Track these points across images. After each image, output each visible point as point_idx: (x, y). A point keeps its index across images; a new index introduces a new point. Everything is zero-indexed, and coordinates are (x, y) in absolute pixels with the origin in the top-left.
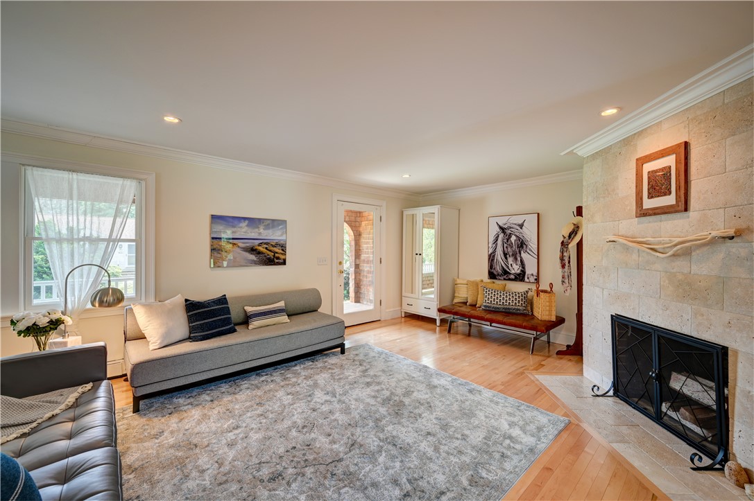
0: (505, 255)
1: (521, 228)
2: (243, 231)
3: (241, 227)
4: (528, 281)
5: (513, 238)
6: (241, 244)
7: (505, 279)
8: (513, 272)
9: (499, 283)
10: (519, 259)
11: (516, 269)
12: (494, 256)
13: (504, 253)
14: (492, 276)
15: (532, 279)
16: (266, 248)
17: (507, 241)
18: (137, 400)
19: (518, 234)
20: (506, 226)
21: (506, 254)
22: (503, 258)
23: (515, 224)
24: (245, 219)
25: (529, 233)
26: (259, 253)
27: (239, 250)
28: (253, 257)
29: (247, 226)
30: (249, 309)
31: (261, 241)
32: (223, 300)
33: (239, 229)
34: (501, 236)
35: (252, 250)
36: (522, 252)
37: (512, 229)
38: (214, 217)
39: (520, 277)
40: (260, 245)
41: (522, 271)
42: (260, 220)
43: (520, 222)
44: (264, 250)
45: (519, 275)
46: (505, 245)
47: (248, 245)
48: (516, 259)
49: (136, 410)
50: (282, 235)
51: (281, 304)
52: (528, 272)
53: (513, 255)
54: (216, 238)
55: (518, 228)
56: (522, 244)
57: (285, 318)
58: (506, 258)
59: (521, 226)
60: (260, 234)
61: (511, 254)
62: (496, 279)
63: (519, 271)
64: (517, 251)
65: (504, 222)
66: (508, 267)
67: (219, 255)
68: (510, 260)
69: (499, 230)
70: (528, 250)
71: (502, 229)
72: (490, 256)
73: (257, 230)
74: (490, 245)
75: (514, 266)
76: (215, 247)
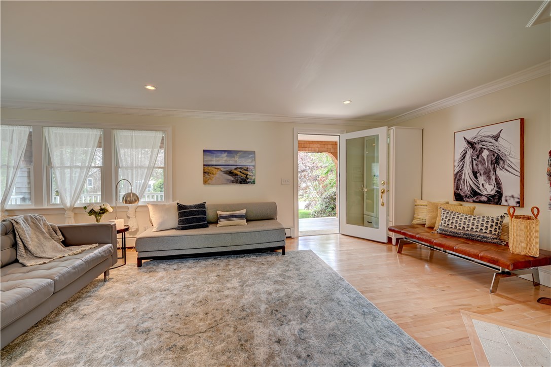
0: (475, 174)
1: (496, 140)
2: (223, 160)
3: (222, 157)
4: (506, 204)
5: (485, 154)
6: (222, 168)
7: (474, 202)
8: (485, 193)
9: (467, 206)
10: (493, 177)
11: (489, 189)
12: (461, 176)
13: (473, 172)
14: (458, 197)
15: (512, 202)
16: (240, 172)
17: (478, 158)
18: (139, 260)
19: (491, 148)
20: (476, 141)
21: (476, 173)
22: (472, 177)
23: (488, 137)
24: (225, 151)
25: (509, 146)
26: (236, 175)
27: (221, 173)
28: (231, 178)
29: (227, 156)
30: (220, 213)
31: (236, 167)
32: (203, 205)
33: (221, 159)
34: (470, 152)
35: (230, 173)
36: (498, 169)
37: (483, 143)
38: (205, 151)
39: (496, 199)
40: (236, 169)
41: (497, 192)
42: (236, 152)
43: (495, 134)
44: (239, 173)
45: (493, 196)
46: (475, 162)
47: (227, 169)
48: (489, 178)
49: (140, 265)
50: (251, 162)
51: (244, 211)
52: (506, 192)
53: (485, 173)
54: (206, 165)
55: (493, 141)
56: (497, 160)
57: (244, 222)
58: (476, 177)
59: (496, 138)
60: (236, 161)
61: (482, 172)
62: (464, 201)
63: (493, 193)
64: (491, 168)
65: (474, 135)
66: (478, 187)
67: (208, 176)
68: (482, 179)
69: (466, 145)
70: (506, 167)
71: (471, 144)
72: (455, 175)
73: (233, 159)
74: (456, 164)
75: (487, 186)
76: (206, 171)
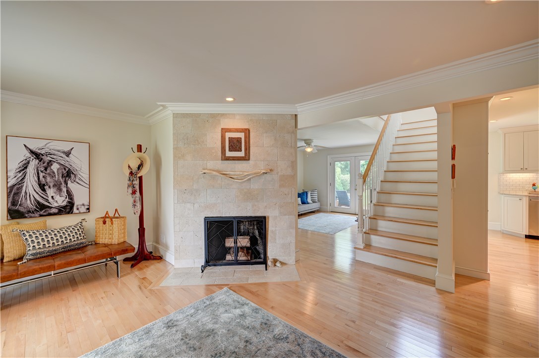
0: (42, 187)
1: (68, 156)
4: (77, 212)
5: (55, 167)
7: (41, 216)
8: (56, 205)
10: (65, 190)
12: (20, 189)
13: (40, 185)
14: (15, 213)
15: (83, 209)
17: (46, 169)
19: (62, 162)
20: (43, 152)
21: (44, 185)
22: (38, 189)
23: (59, 151)
25: (78, 162)
34: (34, 163)
36: (69, 182)
37: (52, 156)
39: (68, 209)
41: (69, 202)
43: (67, 149)
45: (65, 207)
46: (41, 175)
48: (60, 190)
52: (77, 201)
53: (54, 186)
55: (64, 156)
56: (68, 174)
58: (44, 190)
59: (68, 154)
61: (51, 185)
62: (26, 217)
63: (65, 204)
64: (62, 181)
65: (41, 146)
66: (47, 200)
68: (51, 192)
69: (28, 155)
70: (77, 180)
71: (37, 156)
74: (11, 174)
75: (57, 198)
